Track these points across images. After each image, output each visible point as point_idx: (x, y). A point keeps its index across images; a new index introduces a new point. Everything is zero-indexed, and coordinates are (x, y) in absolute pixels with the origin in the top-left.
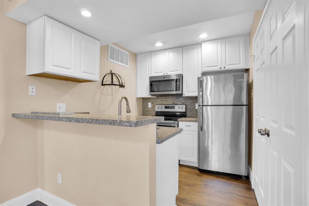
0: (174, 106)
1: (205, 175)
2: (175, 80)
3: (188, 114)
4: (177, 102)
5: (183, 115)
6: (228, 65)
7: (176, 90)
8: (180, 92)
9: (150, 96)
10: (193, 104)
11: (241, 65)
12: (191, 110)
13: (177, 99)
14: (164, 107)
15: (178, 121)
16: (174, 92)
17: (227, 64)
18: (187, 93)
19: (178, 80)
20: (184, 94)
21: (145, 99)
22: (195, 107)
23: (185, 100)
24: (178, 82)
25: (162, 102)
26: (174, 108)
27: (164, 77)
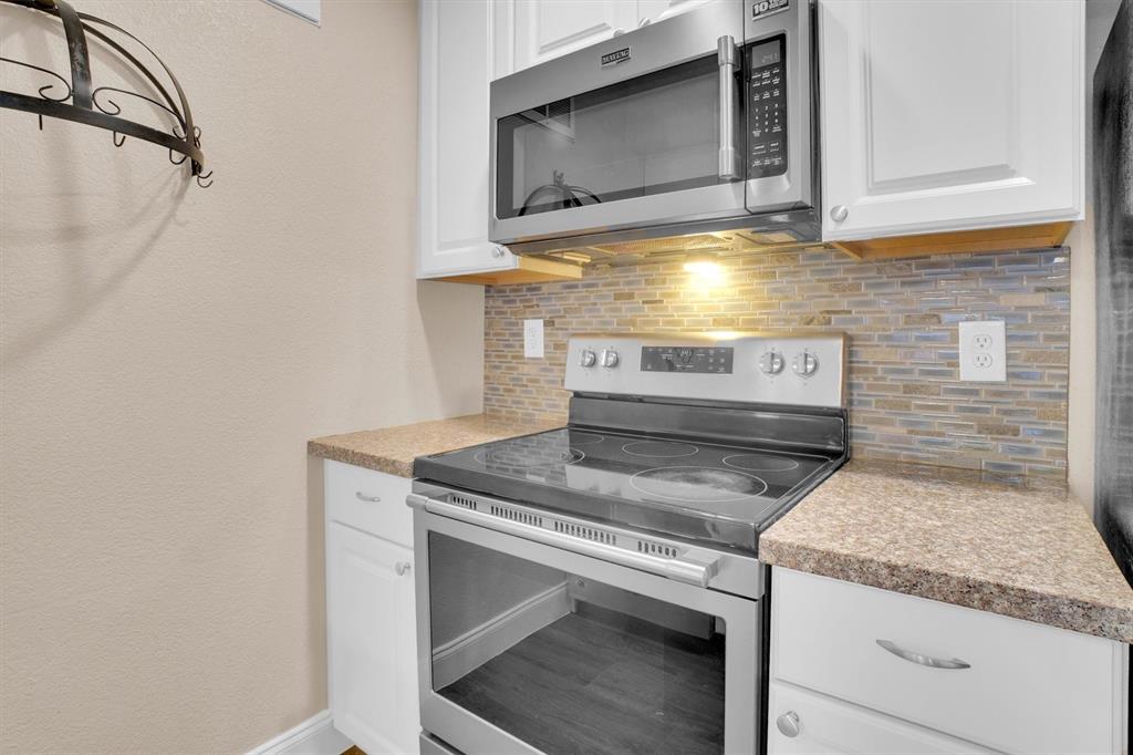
0: (729, 353)
2: (727, 62)
3: (871, 429)
4: (757, 315)
7: (743, 173)
9: (509, 261)
10: (933, 331)
12: (909, 389)
14: (632, 353)
16: (723, 199)
18: (870, 192)
19: (760, 59)
20: (834, 211)
21: (505, 291)
22: (956, 365)
23: (837, 287)
24: (766, 74)
25: (619, 310)
26: (729, 370)
27: (616, 52)
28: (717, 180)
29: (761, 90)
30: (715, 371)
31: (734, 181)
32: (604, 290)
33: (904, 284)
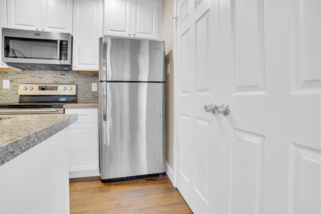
0: (57, 87)
1: (112, 187)
2: (59, 42)
3: (80, 99)
4: (62, 81)
5: (73, 100)
6: (139, 33)
7: (61, 59)
8: (67, 62)
9: (5, 66)
10: (88, 84)
11: (153, 35)
12: (85, 92)
13: (61, 76)
15: (64, 107)
16: (57, 62)
17: (137, 32)
18: (79, 64)
19: (64, 43)
20: (74, 66)
21: (2, 73)
22: (91, 89)
23: (75, 77)
24: (65, 46)
25: (32, 79)
26: (57, 90)
27: (37, 33)
28: (56, 59)
29: (64, 48)
30: (54, 90)
31: (59, 60)
32: (28, 75)
33: (85, 78)
